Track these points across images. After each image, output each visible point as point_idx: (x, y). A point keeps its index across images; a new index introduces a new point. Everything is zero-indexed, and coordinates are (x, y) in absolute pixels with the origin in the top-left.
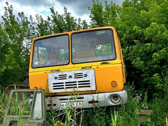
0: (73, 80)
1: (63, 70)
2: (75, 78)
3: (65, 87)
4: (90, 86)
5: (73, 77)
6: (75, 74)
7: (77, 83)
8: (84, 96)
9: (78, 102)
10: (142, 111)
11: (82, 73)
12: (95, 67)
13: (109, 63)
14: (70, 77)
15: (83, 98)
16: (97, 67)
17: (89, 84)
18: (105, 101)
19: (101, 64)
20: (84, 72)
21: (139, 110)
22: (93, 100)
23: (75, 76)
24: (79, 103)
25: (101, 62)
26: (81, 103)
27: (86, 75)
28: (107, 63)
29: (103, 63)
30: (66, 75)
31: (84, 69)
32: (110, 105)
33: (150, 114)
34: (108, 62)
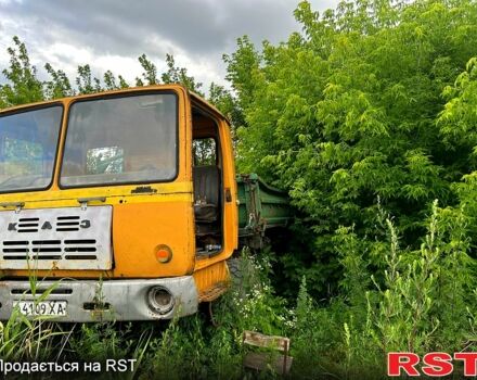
0: (51, 235)
1: (32, 205)
2: (58, 230)
3: (31, 254)
4: (94, 258)
5: (55, 227)
6: (59, 218)
7: (63, 246)
8: (75, 285)
9: (55, 301)
10: (259, 336)
11: (78, 218)
12: (115, 201)
13: (156, 191)
14: (47, 226)
15: (70, 291)
16: (121, 202)
17: (94, 249)
18: (129, 306)
19: (133, 191)
20: (84, 214)
21: (252, 335)
22: (95, 298)
23: (59, 224)
24: (57, 304)
25: (134, 187)
26: (64, 304)
27: (88, 224)
28: (149, 190)
29: (138, 191)
30: (37, 219)
31: (84, 206)
32: (142, 319)
33: (282, 349)
34: (153, 186)
